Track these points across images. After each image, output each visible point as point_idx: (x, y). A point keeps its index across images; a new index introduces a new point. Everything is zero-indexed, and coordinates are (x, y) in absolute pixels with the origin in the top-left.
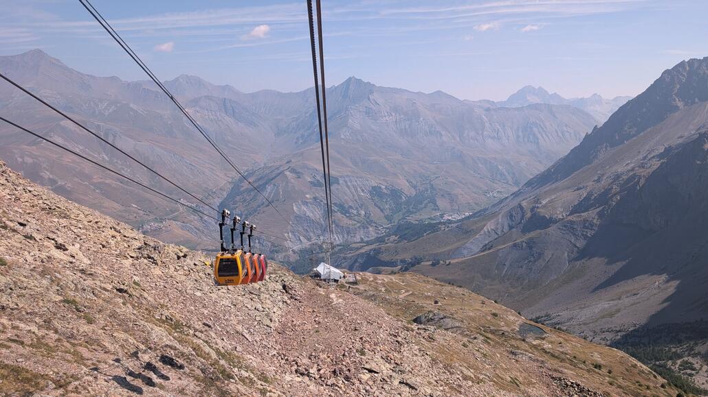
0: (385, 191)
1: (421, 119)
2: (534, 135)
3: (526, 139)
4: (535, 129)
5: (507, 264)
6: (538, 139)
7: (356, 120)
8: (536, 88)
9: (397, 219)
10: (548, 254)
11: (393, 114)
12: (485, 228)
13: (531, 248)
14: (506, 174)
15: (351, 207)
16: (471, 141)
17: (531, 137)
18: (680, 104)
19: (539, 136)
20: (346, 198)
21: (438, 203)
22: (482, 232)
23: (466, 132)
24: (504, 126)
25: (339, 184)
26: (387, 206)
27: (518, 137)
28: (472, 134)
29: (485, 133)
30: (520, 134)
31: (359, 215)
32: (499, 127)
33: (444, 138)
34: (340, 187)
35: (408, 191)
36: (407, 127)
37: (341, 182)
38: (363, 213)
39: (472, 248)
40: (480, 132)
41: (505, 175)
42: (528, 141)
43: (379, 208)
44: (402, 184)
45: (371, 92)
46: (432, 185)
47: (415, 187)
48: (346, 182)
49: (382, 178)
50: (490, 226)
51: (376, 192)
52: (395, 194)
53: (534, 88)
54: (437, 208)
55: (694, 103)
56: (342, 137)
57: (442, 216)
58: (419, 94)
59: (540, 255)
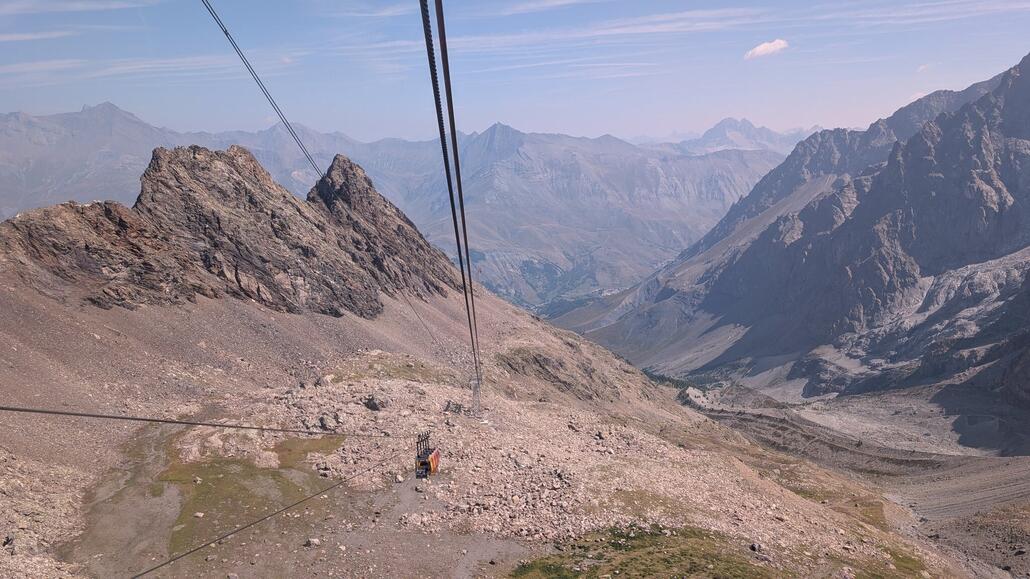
0: (538, 266)
1: (583, 175)
2: (720, 190)
3: (710, 196)
4: (721, 183)
5: (631, 331)
6: (723, 195)
7: (503, 181)
8: (739, 120)
9: (551, 297)
10: (663, 321)
11: (548, 170)
12: (623, 303)
13: (650, 316)
14: (681, 239)
15: (499, 286)
16: (643, 200)
17: (716, 192)
18: (808, 177)
19: (726, 192)
20: (494, 275)
21: (597, 277)
22: (620, 306)
23: (637, 189)
24: (684, 180)
25: (484, 259)
26: (540, 283)
27: (700, 193)
28: (644, 192)
29: (660, 189)
30: (703, 189)
31: (509, 294)
32: (677, 181)
33: (610, 199)
34: (485, 264)
35: (565, 265)
36: (565, 185)
37: (487, 257)
38: (513, 292)
39: (610, 319)
40: (654, 189)
41: (680, 242)
42: (712, 198)
43: (531, 285)
44: (558, 257)
45: (521, 144)
46: (592, 258)
47: (572, 260)
48: (493, 257)
49: (534, 251)
50: (628, 300)
51: (527, 267)
52: (549, 269)
53: (736, 121)
54: (596, 284)
55: (818, 176)
56: (488, 202)
57: (601, 292)
58: (582, 139)
59: (657, 321)
